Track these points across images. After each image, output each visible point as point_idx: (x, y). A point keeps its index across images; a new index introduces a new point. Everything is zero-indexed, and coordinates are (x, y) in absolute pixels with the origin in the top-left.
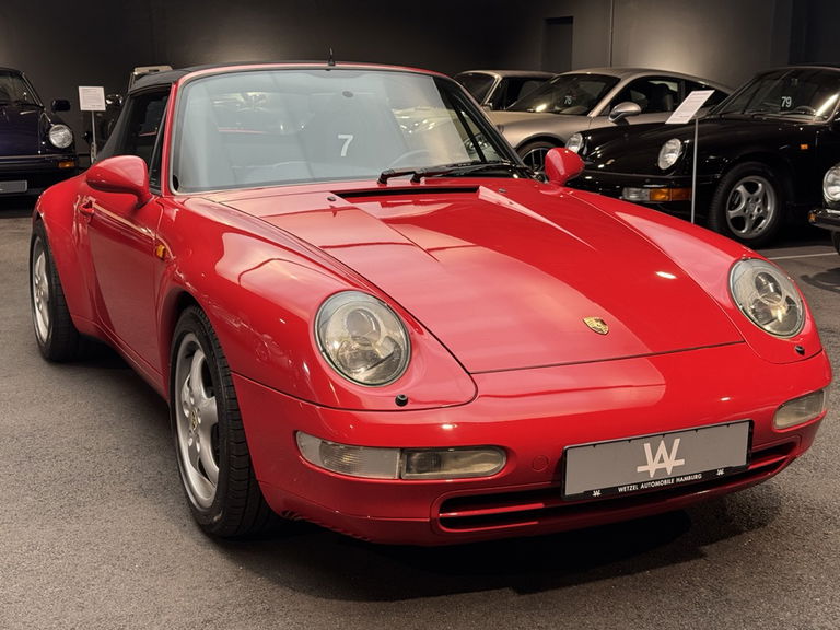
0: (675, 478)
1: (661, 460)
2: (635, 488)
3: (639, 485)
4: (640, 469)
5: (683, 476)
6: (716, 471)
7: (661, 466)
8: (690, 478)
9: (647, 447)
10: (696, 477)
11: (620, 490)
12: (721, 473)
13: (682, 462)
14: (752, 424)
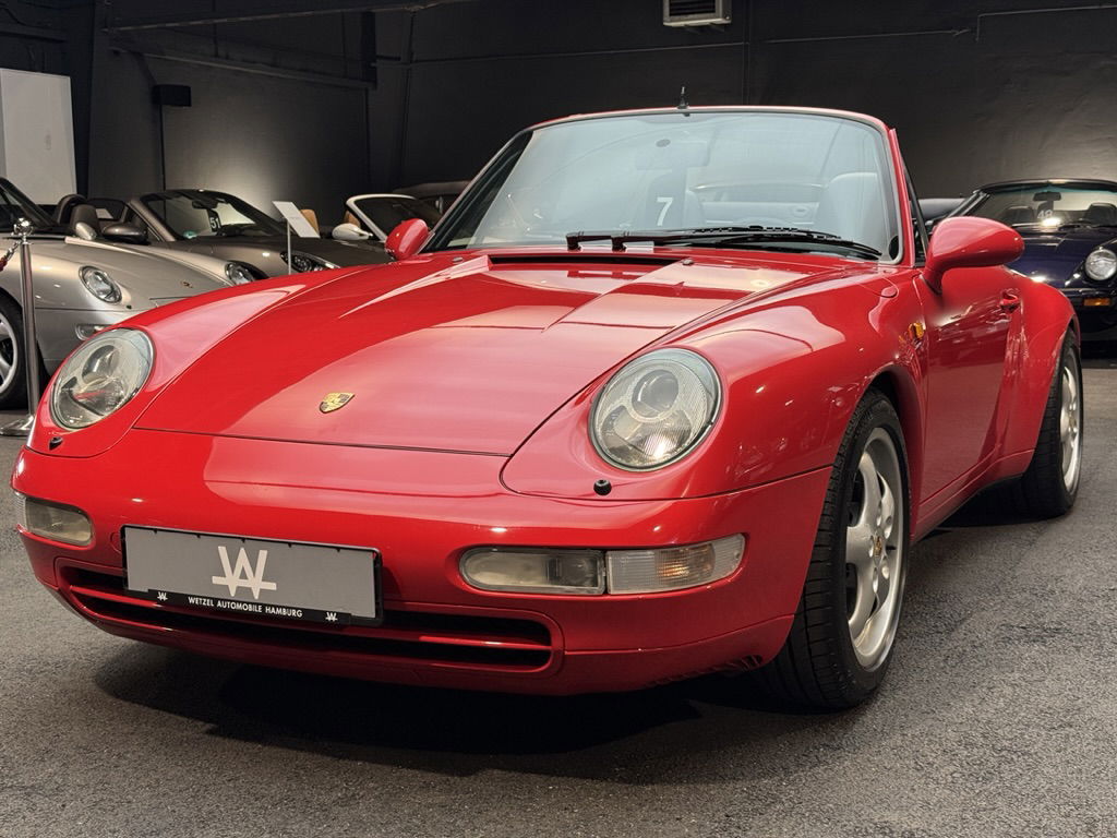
0: (264, 606)
1: (243, 576)
2: (209, 603)
3: (215, 601)
4: (216, 580)
5: (276, 607)
6: (324, 613)
7: (243, 583)
8: (284, 612)
9: (222, 550)
10: (294, 613)
11: (191, 600)
12: (331, 618)
13: (272, 586)
14: (378, 560)
